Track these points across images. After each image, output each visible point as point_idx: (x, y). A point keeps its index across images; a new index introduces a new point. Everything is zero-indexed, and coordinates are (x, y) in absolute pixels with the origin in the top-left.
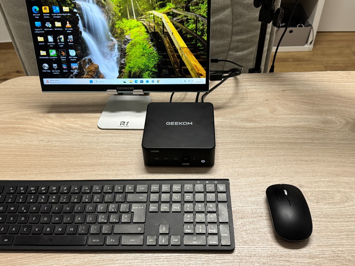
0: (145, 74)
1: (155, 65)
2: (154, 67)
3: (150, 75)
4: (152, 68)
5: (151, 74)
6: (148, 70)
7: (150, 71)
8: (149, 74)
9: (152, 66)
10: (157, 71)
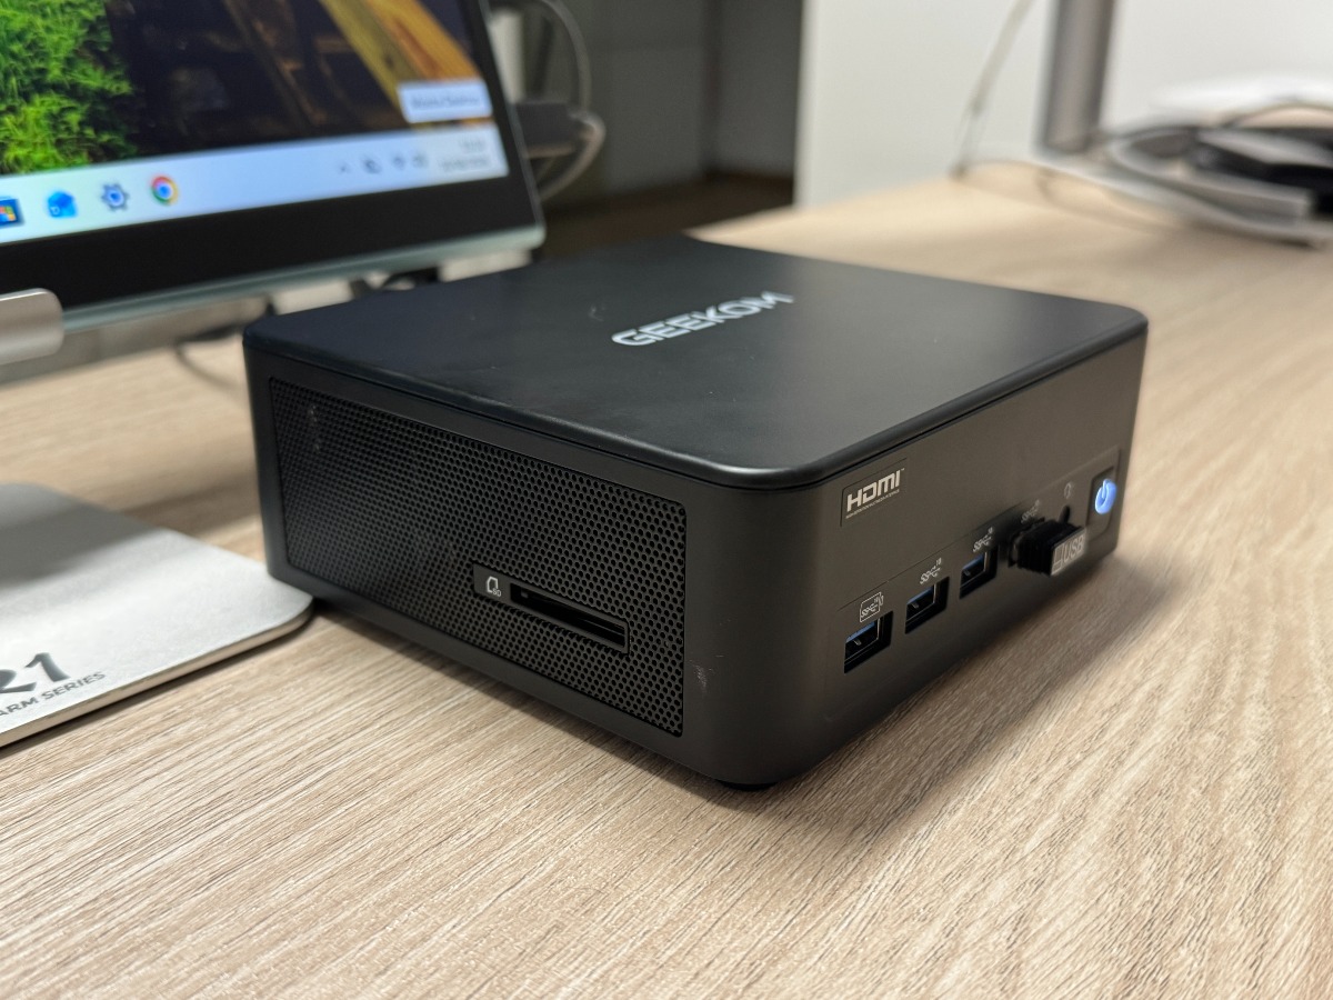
0: (22, 126)
1: (92, 27)
2: (90, 49)
3: (68, 129)
4: (69, 63)
5: (74, 118)
6: (41, 86)
7: (57, 87)
8: (55, 120)
9: (62, 38)
10: (125, 87)
